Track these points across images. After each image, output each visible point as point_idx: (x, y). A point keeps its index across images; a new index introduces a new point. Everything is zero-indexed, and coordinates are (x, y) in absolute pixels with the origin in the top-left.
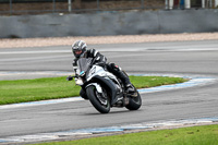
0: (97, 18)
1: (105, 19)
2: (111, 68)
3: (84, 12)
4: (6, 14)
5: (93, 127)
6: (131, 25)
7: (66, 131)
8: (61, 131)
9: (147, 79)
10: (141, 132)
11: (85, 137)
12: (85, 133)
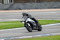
0: (43, 4)
1: (45, 4)
2: (33, 19)
3: (39, 2)
4: (18, 3)
5: (42, 34)
6: (52, 6)
7: (34, 35)
8: (33, 35)
9: (57, 21)
10: (55, 35)
11: (39, 37)
12: (40, 36)
